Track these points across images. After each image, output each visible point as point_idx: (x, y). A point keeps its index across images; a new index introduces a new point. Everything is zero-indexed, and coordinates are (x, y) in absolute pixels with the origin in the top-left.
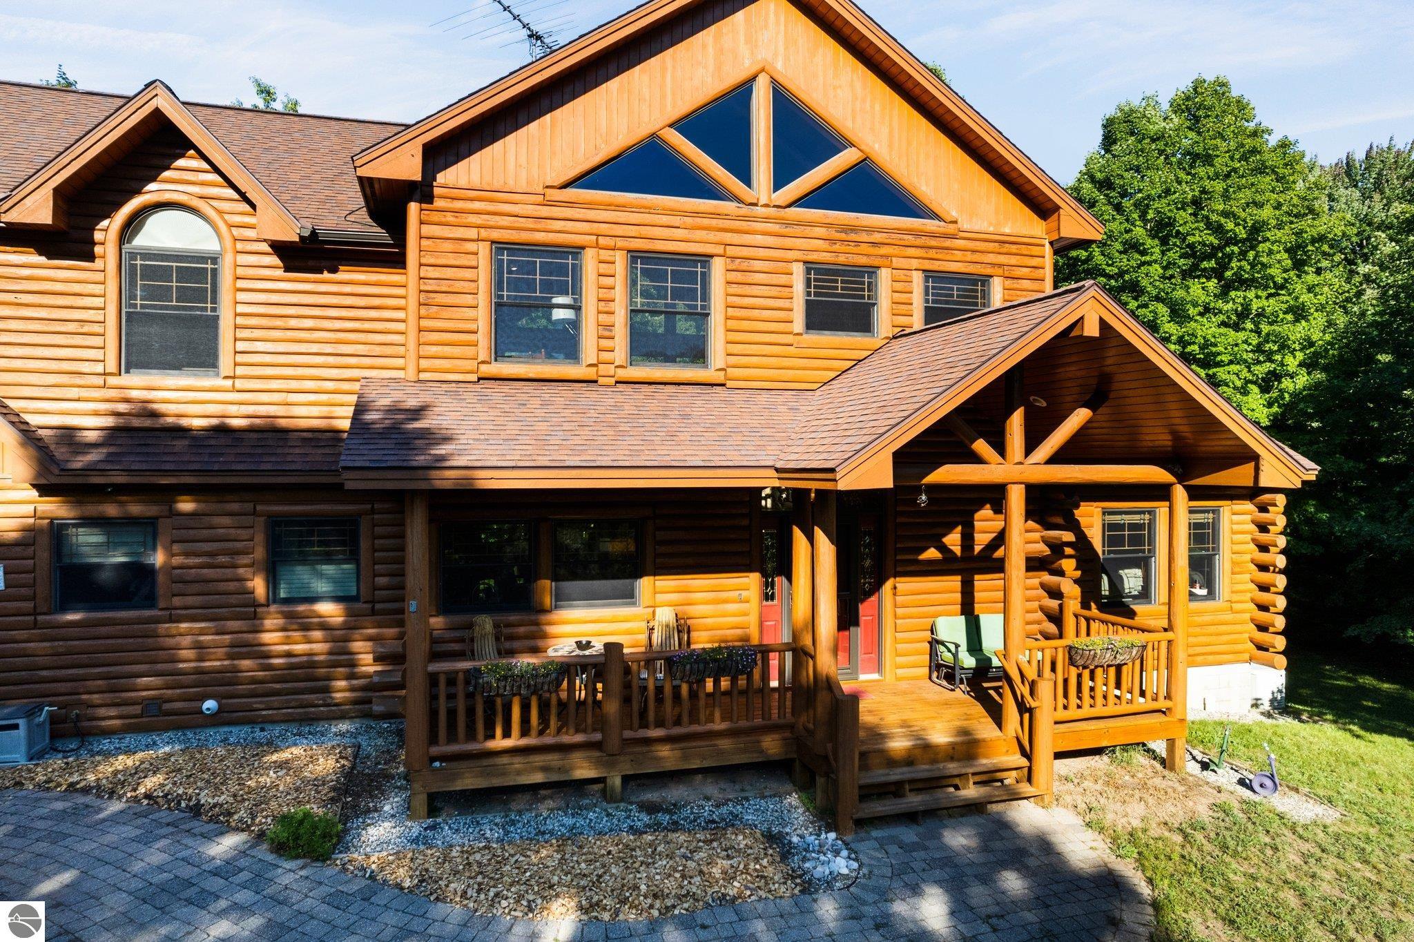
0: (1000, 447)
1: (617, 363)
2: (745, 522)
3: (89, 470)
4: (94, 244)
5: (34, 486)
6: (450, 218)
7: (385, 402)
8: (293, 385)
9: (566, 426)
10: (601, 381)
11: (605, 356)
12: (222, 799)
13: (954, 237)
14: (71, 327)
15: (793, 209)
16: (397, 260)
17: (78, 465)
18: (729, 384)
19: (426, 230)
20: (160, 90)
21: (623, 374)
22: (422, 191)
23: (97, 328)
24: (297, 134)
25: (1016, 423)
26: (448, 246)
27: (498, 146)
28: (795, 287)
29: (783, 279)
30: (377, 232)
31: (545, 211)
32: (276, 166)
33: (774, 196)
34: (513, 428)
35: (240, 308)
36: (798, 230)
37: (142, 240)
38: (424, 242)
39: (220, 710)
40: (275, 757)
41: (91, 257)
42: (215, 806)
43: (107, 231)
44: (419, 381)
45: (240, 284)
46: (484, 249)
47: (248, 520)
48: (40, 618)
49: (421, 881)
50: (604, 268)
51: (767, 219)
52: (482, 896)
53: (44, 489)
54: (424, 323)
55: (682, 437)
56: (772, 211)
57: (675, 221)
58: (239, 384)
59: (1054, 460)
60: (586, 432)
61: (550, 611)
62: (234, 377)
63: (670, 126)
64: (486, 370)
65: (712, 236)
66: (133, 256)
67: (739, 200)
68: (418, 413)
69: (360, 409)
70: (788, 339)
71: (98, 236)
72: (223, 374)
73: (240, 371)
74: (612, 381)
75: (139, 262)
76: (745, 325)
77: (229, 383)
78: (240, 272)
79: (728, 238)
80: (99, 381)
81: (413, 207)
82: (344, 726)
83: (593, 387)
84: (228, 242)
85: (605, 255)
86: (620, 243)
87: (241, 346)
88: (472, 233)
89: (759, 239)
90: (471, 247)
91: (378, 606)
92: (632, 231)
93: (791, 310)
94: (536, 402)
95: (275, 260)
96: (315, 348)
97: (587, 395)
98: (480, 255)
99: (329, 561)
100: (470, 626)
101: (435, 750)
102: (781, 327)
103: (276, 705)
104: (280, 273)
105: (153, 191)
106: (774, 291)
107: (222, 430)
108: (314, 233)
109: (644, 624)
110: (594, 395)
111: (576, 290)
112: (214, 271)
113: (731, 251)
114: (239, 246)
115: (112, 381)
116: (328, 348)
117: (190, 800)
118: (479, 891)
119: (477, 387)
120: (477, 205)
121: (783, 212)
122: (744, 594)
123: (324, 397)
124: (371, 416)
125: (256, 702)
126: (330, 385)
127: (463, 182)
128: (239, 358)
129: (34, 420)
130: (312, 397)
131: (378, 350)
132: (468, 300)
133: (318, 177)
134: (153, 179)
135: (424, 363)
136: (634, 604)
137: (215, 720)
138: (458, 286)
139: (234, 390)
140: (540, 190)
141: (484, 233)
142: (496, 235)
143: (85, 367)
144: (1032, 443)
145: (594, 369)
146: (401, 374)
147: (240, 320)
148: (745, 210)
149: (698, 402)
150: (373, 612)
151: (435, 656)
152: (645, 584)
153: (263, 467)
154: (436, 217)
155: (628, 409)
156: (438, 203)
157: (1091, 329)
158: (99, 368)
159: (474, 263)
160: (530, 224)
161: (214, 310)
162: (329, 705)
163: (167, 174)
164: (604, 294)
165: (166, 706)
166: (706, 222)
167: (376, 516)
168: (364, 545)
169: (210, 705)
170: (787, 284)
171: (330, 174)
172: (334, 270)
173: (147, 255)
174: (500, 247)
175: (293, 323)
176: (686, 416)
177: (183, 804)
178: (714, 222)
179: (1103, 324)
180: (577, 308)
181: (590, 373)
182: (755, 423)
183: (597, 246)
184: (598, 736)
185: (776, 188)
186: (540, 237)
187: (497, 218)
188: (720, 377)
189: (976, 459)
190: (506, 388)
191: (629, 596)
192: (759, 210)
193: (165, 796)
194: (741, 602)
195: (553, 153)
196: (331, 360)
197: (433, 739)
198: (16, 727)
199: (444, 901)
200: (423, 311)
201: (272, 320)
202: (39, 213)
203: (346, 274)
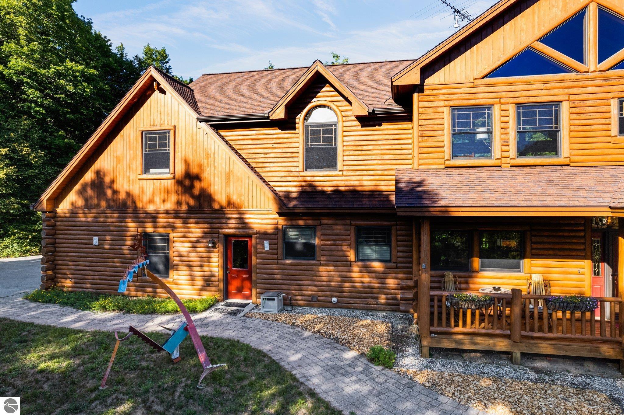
1: (511, 157)
2: (582, 234)
3: (295, 207)
4: (295, 123)
5: (278, 213)
6: (432, 98)
7: (406, 179)
8: (365, 173)
9: (490, 187)
10: (503, 166)
11: (505, 154)
12: (346, 337)
14: (289, 155)
15: (611, 71)
16: (408, 118)
17: (291, 205)
18: (572, 164)
19: (421, 104)
20: (319, 63)
21: (514, 162)
22: (419, 88)
23: (296, 155)
24: (359, 72)
26: (431, 110)
27: (452, 64)
28: (612, 113)
29: (605, 109)
30: (399, 108)
31: (474, 90)
32: (354, 85)
33: (598, 66)
34: (465, 189)
35: (345, 143)
36: (614, 82)
37: (311, 120)
38: (420, 110)
39: (338, 302)
40: (361, 323)
41: (294, 129)
42: (344, 339)
43: (300, 118)
44: (419, 169)
45: (345, 134)
46: (447, 110)
47: (347, 227)
48: (279, 261)
49: (433, 385)
50: (503, 113)
51: (594, 78)
52: (462, 397)
53: (280, 214)
54: (421, 144)
55: (551, 191)
56: (598, 74)
57: (541, 86)
58: (345, 173)
60: (501, 190)
61: (478, 272)
62: (343, 171)
63: (537, 40)
64: (448, 163)
65: (561, 91)
66: (308, 127)
67: (577, 71)
68: (420, 183)
69: (397, 182)
70: (609, 139)
71: (297, 120)
72: (339, 169)
73: (345, 168)
74: (509, 166)
75: (310, 129)
76: (582, 134)
77: (341, 173)
78: (345, 129)
79: (571, 91)
80: (297, 174)
81: (416, 96)
82: (385, 314)
83: (498, 169)
84: (340, 118)
85: (504, 107)
86: (511, 100)
87: (345, 158)
88: (441, 104)
89: (590, 90)
90: (441, 110)
91: (399, 265)
92: (518, 94)
93: (610, 124)
94: (473, 177)
95: (358, 123)
96: (373, 157)
97: (497, 173)
98: (445, 113)
99: (377, 245)
100: (443, 276)
101: (432, 329)
102: (604, 133)
103: (358, 302)
104: (359, 128)
105: (315, 102)
106: (599, 116)
107: (337, 192)
108: (374, 111)
109: (526, 281)
110: (500, 173)
111: (490, 125)
112: (335, 129)
113: (572, 98)
114: (344, 119)
115: (301, 174)
116: (379, 157)
117: (334, 335)
118: (460, 394)
119: (445, 171)
120: (443, 91)
121: (604, 74)
122: (582, 270)
123: (377, 177)
124: (401, 185)
125: (352, 301)
126: (379, 172)
127: (437, 82)
128: (345, 163)
129: (277, 189)
130: (372, 178)
131: (398, 157)
132: (440, 133)
133: (370, 88)
134: (314, 97)
135: (421, 162)
136: (520, 271)
137: (336, 306)
138: (435, 127)
139: (343, 176)
140: (472, 81)
141: (447, 103)
142: (452, 103)
143: (293, 169)
145: (499, 161)
146: (410, 167)
147: (345, 148)
148: (581, 76)
149: (556, 175)
150: (397, 267)
151: (432, 288)
152: (525, 263)
153: (355, 206)
154: (426, 98)
155: (519, 179)
156: (426, 92)
158: (297, 169)
159: (442, 117)
160: (467, 96)
161: (335, 144)
162: (379, 304)
163: (319, 94)
164: (503, 125)
165: (320, 298)
166: (558, 85)
167: (398, 227)
168: (393, 239)
169: (334, 300)
170: (608, 110)
171: (374, 86)
172: (380, 125)
173: (312, 126)
174: (454, 108)
175: (365, 148)
176: (550, 181)
177: (332, 337)
178: (563, 84)
180: (489, 133)
181: (498, 162)
182: (592, 184)
183: (500, 103)
184: (508, 332)
185: (600, 61)
186: (472, 102)
187: (452, 96)
188: (567, 161)
190: (458, 171)
191: (517, 267)
192: (590, 75)
193: (325, 332)
194: (580, 274)
195: (478, 63)
196: (380, 162)
197: (432, 324)
198: (274, 300)
199: (444, 395)
200: (421, 139)
201: (357, 147)
202: (280, 114)
203: (385, 126)
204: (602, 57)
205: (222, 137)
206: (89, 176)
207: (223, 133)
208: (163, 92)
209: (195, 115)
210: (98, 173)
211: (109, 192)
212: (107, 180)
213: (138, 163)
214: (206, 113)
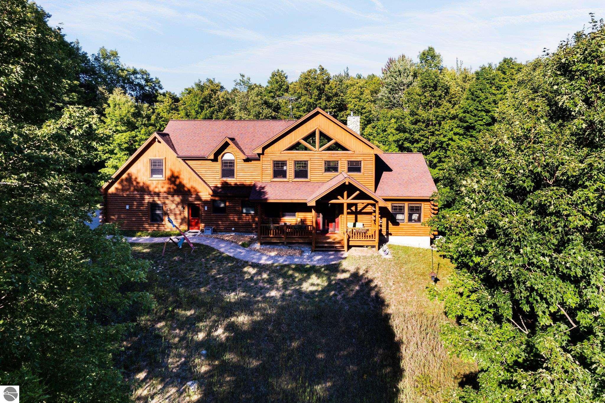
0: (343, 197)
1: (293, 179)
3: (219, 192)
4: (218, 159)
5: (212, 194)
7: (259, 186)
10: (289, 181)
11: (291, 177)
13: (353, 154)
14: (215, 172)
15: (323, 151)
18: (311, 182)
20: (227, 138)
22: (262, 153)
23: (218, 172)
25: (345, 193)
26: (266, 161)
27: (274, 145)
28: (323, 165)
30: (257, 158)
31: (281, 155)
33: (319, 149)
35: (238, 168)
36: (324, 155)
37: (224, 158)
38: (263, 159)
40: (242, 236)
41: (217, 161)
43: (219, 157)
44: (262, 182)
45: (238, 164)
46: (272, 162)
47: (239, 201)
48: (211, 214)
50: (290, 163)
51: (318, 154)
53: (214, 195)
54: (263, 173)
55: (297, 193)
56: (319, 152)
57: (302, 155)
59: (353, 199)
61: (282, 217)
63: (301, 139)
64: (272, 180)
65: (309, 157)
66: (223, 161)
68: (263, 188)
70: (322, 174)
72: (235, 177)
74: (291, 181)
76: (314, 172)
78: (238, 162)
79: (311, 157)
80: (219, 179)
81: (261, 156)
83: (288, 183)
84: (236, 158)
86: (293, 159)
87: (238, 174)
88: (270, 159)
89: (316, 157)
90: (270, 161)
92: (295, 157)
93: (322, 169)
94: (278, 186)
95: (242, 160)
96: (248, 174)
97: (287, 185)
99: (249, 207)
101: (261, 236)
102: (320, 172)
103: (242, 229)
104: (243, 162)
105: (226, 151)
106: (319, 166)
107: (236, 185)
108: (248, 158)
109: (296, 220)
110: (289, 185)
112: (234, 162)
113: (312, 159)
115: (221, 179)
117: (232, 241)
119: (271, 183)
120: (271, 155)
121: (321, 152)
124: (257, 188)
125: (240, 229)
127: (269, 151)
128: (237, 176)
129: (212, 185)
132: (269, 169)
134: (225, 149)
135: (263, 179)
136: (295, 217)
137: (234, 231)
138: (268, 167)
139: (237, 180)
140: (281, 151)
141: (272, 159)
143: (217, 177)
144: (348, 197)
145: (288, 179)
147: (238, 170)
148: (314, 152)
149: (304, 186)
151: (262, 223)
152: (297, 214)
153: (241, 193)
154: (265, 157)
156: (264, 155)
157: (347, 183)
158: (219, 177)
159: (270, 164)
160: (279, 157)
161: (234, 168)
162: (252, 228)
163: (227, 149)
164: (290, 167)
165: (227, 228)
166: (307, 155)
169: (233, 228)
170: (321, 164)
173: (225, 160)
174: (274, 161)
178: (309, 155)
179: (349, 183)
183: (289, 160)
184: (283, 236)
186: (280, 159)
187: (274, 156)
188: (309, 180)
189: (338, 199)
190: (275, 183)
191: (295, 215)
192: (317, 152)
193: (228, 240)
195: (282, 145)
196: (251, 176)
198: (209, 229)
200: (263, 171)
201: (242, 170)
202: (212, 157)
203: (252, 162)
204: (321, 147)
205: (187, 164)
206: (124, 176)
207: (187, 162)
208: (159, 142)
209: (176, 155)
210: (129, 174)
211: (135, 183)
212: (134, 177)
213: (149, 172)
214: (181, 154)
